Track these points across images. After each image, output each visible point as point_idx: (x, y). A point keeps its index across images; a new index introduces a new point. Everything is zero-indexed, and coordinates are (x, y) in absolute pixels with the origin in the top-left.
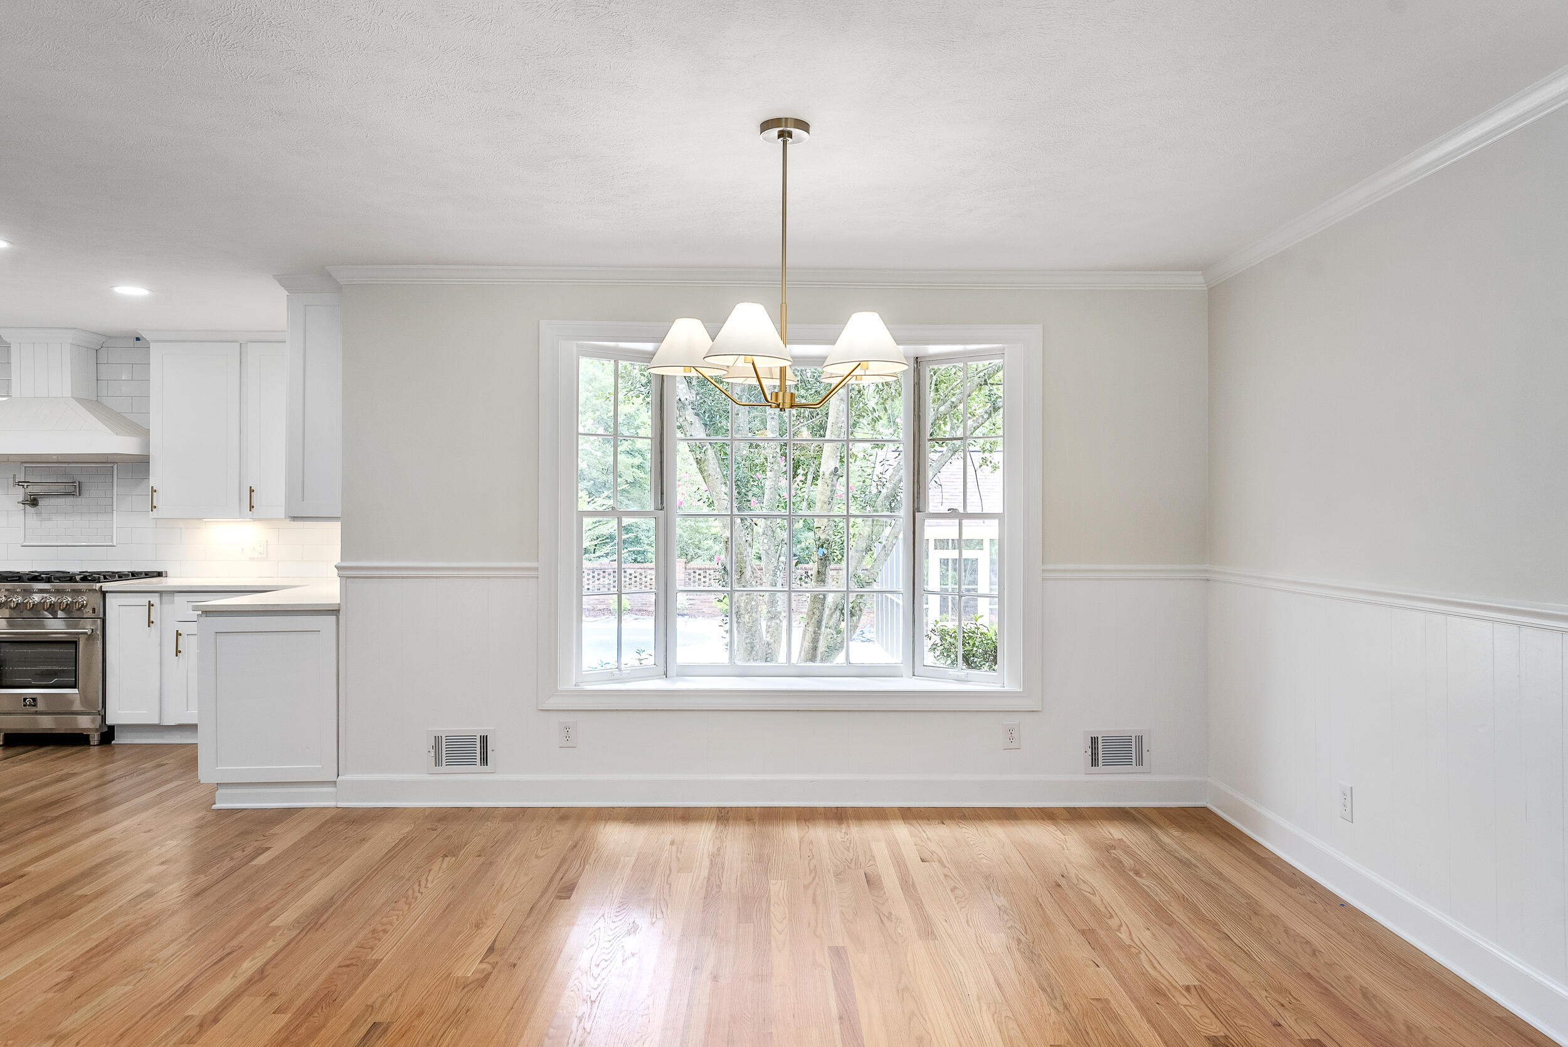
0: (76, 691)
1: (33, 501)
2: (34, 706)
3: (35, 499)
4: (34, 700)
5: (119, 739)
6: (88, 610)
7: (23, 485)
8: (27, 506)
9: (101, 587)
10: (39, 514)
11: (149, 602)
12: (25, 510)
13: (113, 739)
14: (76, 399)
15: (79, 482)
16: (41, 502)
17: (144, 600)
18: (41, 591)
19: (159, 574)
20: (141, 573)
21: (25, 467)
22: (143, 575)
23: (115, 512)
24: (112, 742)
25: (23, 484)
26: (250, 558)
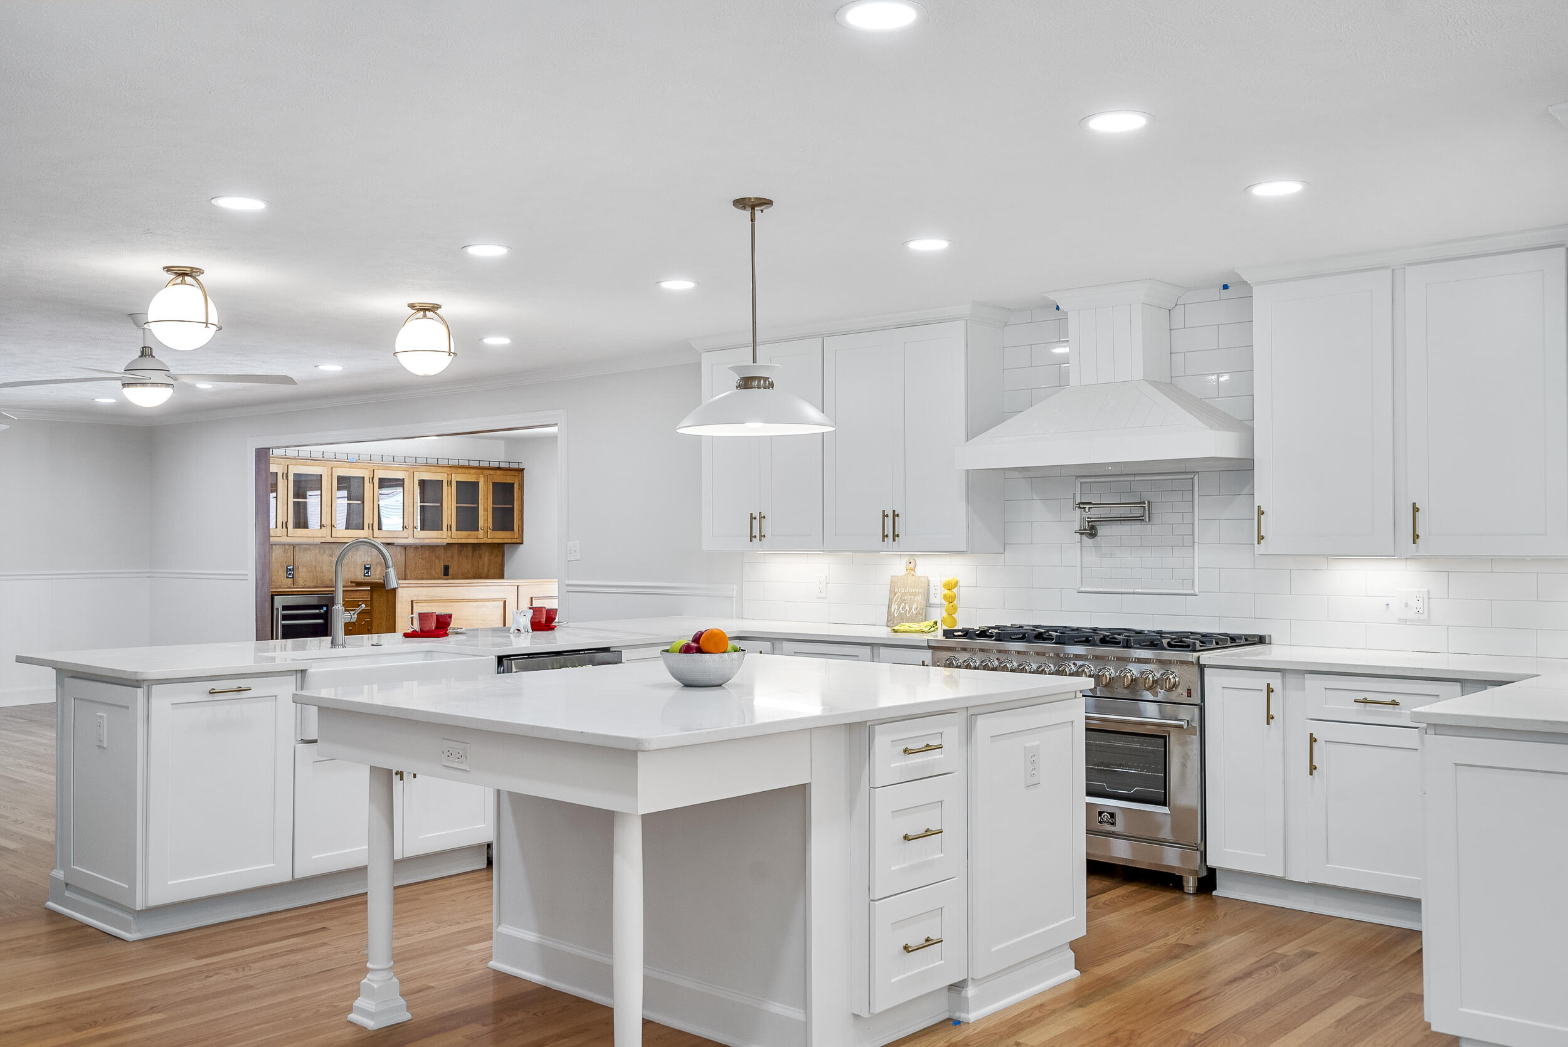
0: (1165, 810)
1: (1091, 531)
2: (1113, 824)
3: (1092, 528)
4: (1112, 815)
5: (1223, 890)
6: (1181, 692)
7: (1084, 508)
8: (1084, 537)
9: (1199, 658)
10: (1098, 547)
11: (1268, 685)
12: (1081, 542)
13: (1215, 889)
14: (1151, 382)
15: (1149, 502)
16: (1102, 530)
17: (1260, 681)
18: (1140, 661)
19: (1261, 640)
20: (1240, 637)
21: (1081, 483)
22: (1243, 642)
23: (1196, 545)
24: (1214, 893)
25: (1085, 506)
26: (1400, 620)
